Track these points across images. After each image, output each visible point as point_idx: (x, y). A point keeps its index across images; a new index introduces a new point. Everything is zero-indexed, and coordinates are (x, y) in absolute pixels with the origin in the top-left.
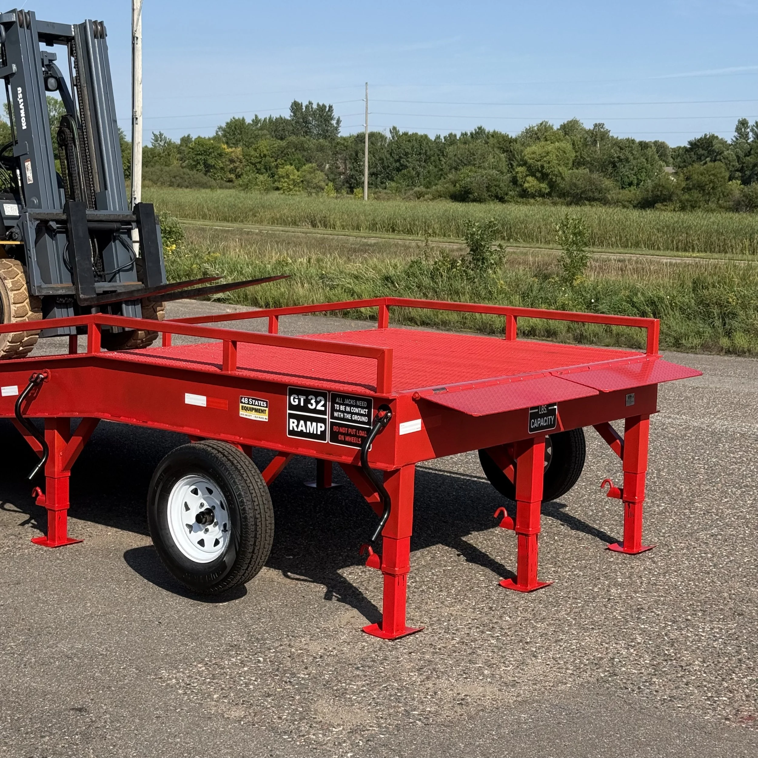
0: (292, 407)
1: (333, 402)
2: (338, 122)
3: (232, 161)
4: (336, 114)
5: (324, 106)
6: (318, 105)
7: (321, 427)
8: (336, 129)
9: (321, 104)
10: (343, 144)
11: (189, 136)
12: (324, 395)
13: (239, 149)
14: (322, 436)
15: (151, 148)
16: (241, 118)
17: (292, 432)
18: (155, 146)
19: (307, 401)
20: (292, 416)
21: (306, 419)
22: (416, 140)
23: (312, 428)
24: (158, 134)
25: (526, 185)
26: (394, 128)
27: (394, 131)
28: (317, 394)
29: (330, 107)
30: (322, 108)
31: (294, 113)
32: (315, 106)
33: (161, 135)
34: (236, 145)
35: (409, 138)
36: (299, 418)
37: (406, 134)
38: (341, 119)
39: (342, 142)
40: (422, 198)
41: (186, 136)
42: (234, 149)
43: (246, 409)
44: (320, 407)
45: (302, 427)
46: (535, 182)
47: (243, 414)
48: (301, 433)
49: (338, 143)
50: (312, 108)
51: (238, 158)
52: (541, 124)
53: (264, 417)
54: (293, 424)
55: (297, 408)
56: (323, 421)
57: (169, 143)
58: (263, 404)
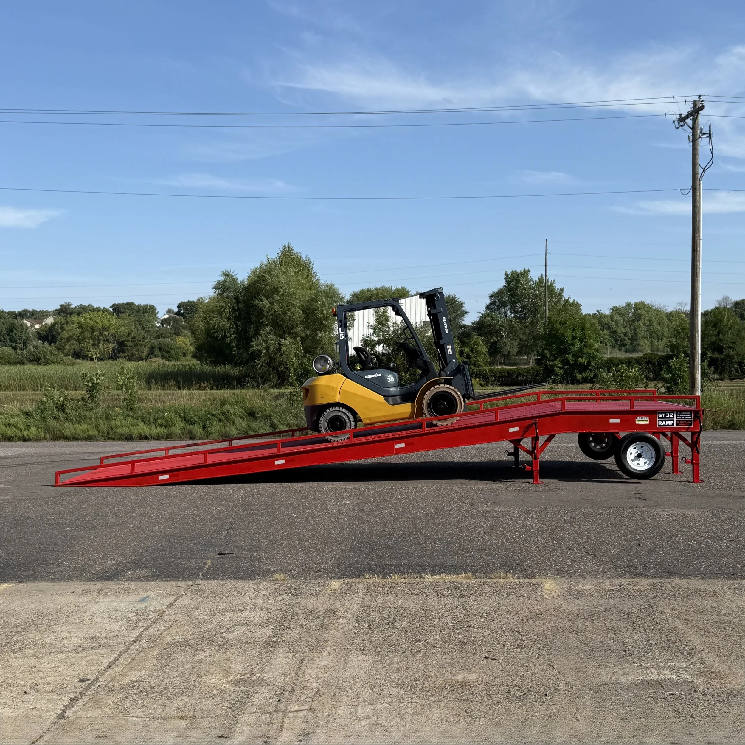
0: (659, 418)
1: (677, 414)
7: (672, 422)
12: (672, 413)
14: (673, 425)
17: (660, 425)
19: (666, 415)
20: (659, 421)
21: (665, 421)
23: (668, 423)
36: (662, 421)
43: (639, 421)
44: (671, 416)
45: (664, 423)
47: (637, 423)
48: (664, 425)
53: (647, 422)
54: (660, 423)
55: (662, 417)
56: (673, 420)
58: (646, 418)
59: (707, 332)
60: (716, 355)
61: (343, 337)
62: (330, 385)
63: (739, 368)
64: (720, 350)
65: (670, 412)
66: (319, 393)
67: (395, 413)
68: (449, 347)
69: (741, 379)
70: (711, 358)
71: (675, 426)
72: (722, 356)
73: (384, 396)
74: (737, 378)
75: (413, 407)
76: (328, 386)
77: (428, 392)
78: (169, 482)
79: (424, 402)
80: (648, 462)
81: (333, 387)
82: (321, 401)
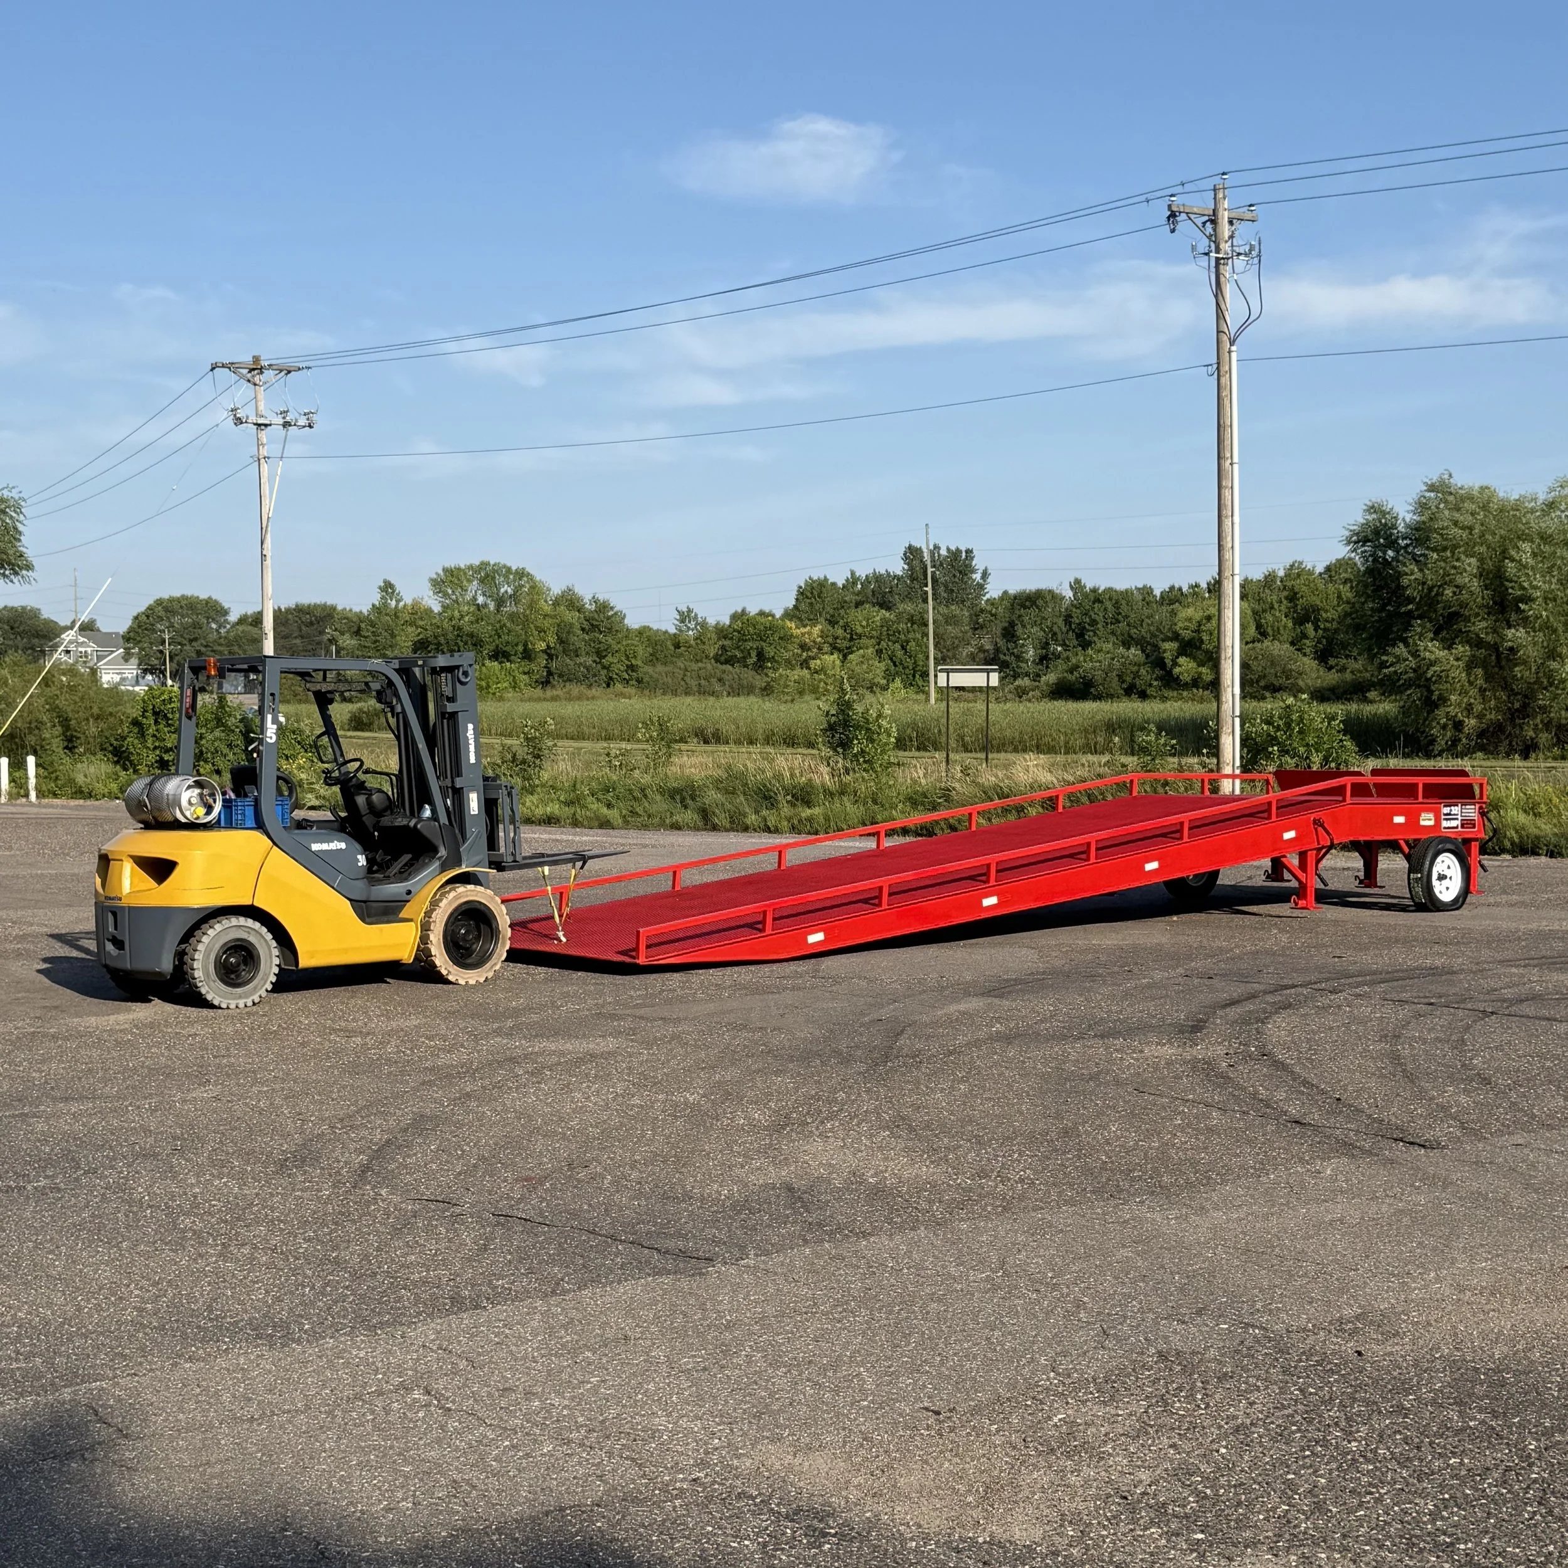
2: (985, 575)
3: (803, 647)
4: (979, 563)
5: (958, 551)
6: (948, 549)
8: (981, 587)
9: (953, 548)
10: (990, 612)
11: (744, 610)
13: (817, 630)
15: (675, 635)
16: (822, 577)
18: (680, 631)
22: (1110, 599)
24: (685, 610)
25: (1177, 670)
26: (1078, 581)
27: (1077, 586)
29: (969, 552)
30: (955, 554)
31: (908, 564)
32: (943, 552)
33: (690, 611)
34: (814, 622)
35: (1097, 597)
37: (1094, 590)
38: (989, 571)
39: (989, 608)
40: (1024, 697)
41: (740, 610)
42: (808, 628)
46: (1193, 665)
49: (982, 611)
50: (939, 555)
51: (814, 642)
52: (1292, 566)
57: (704, 624)
68: (474, 797)
73: (351, 900)
80: (1450, 887)
82: (210, 898)
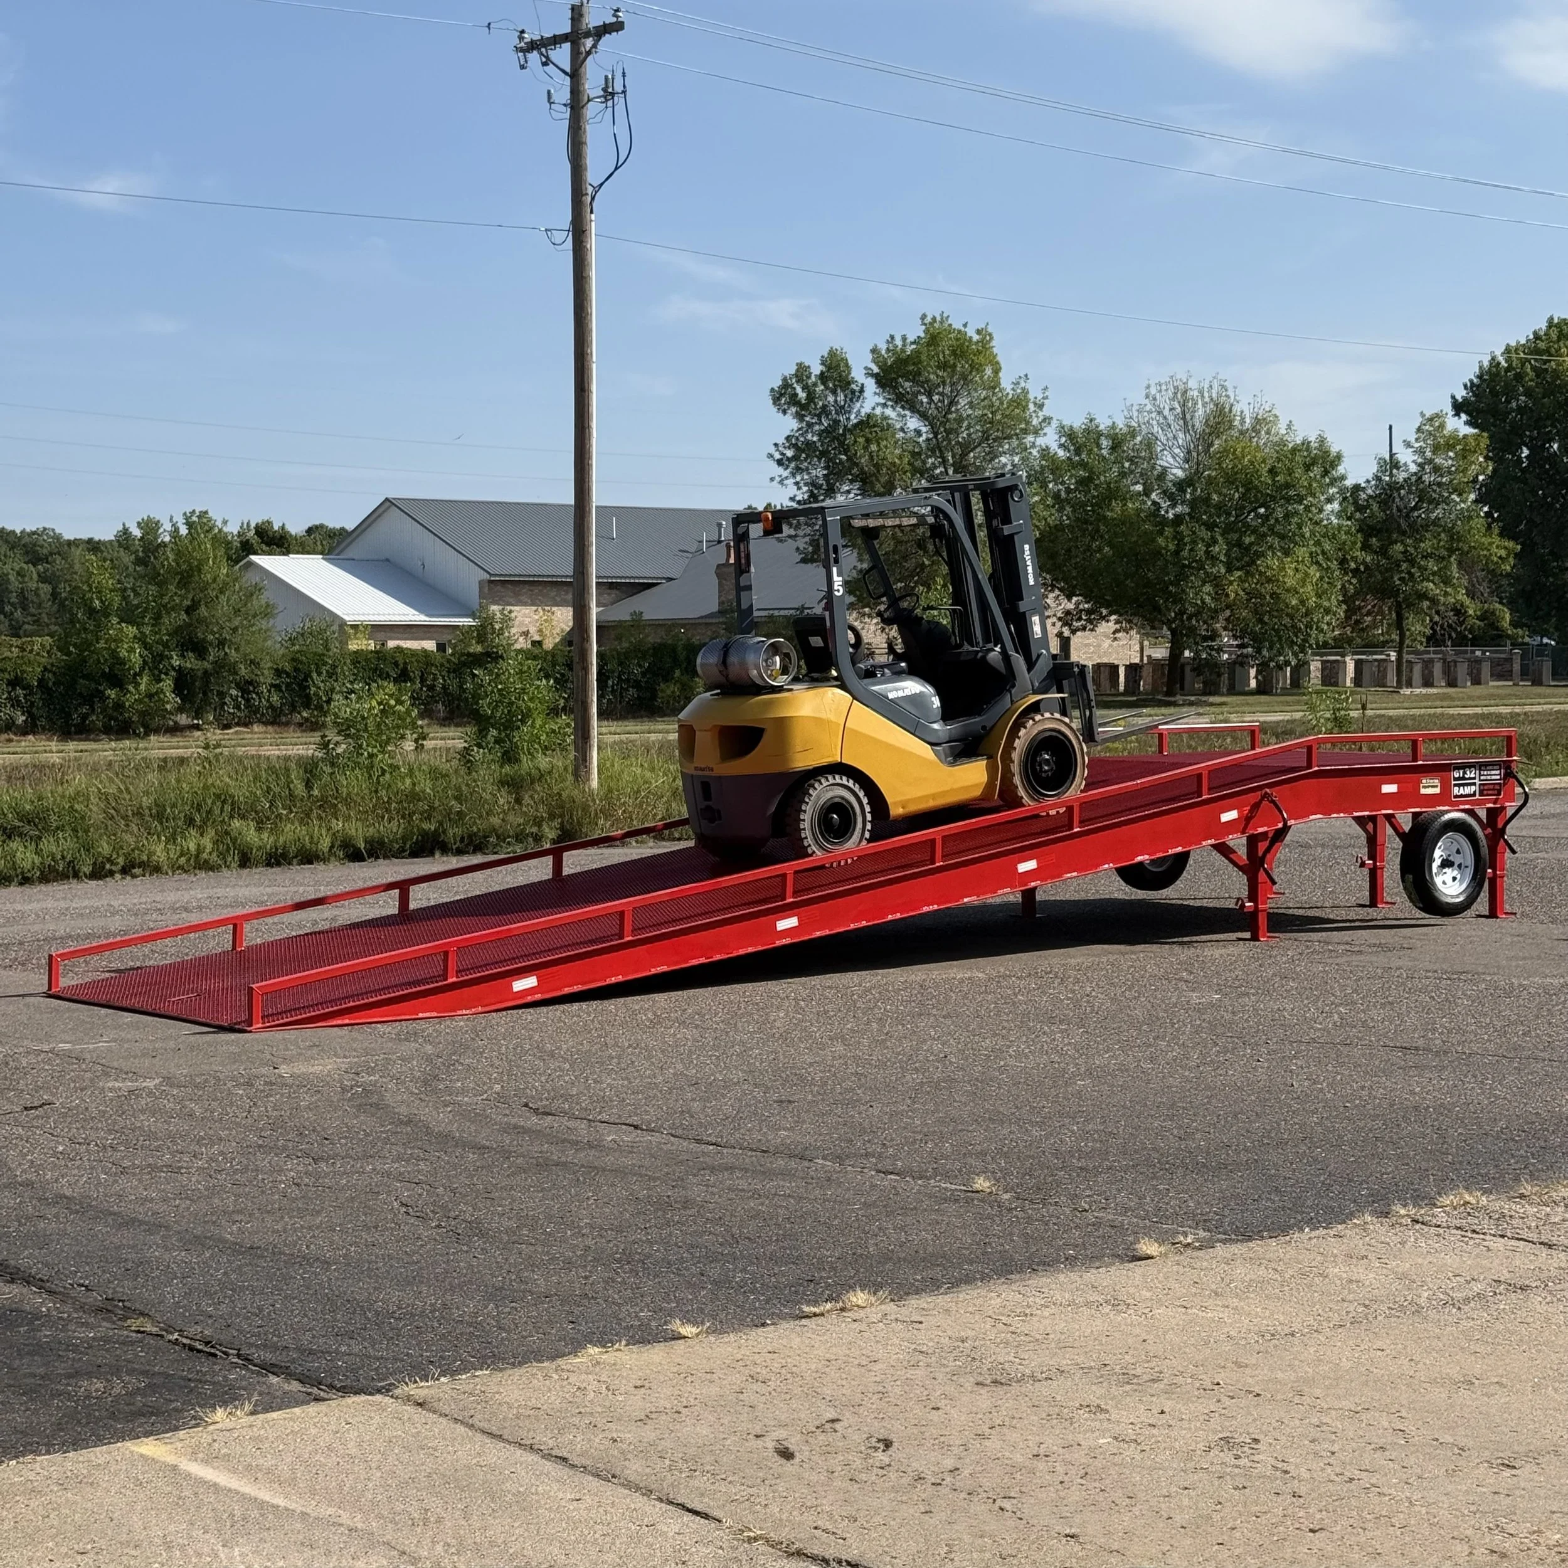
0: (1455, 779)
1: (1480, 770)
7: (1473, 788)
12: (1474, 767)
14: (1474, 794)
17: (1456, 796)
19: (1465, 773)
20: (1455, 785)
21: (1464, 785)
23: (1468, 790)
28: (1470, 767)
36: (1459, 785)
43: (1425, 787)
44: (1472, 775)
45: (1462, 792)
47: (1423, 791)
48: (1462, 796)
53: (1437, 790)
54: (1456, 791)
55: (1459, 779)
56: (1474, 784)
58: (1436, 782)
59: (166, 600)
60: (191, 662)
61: (841, 589)
62: (823, 716)
63: (242, 697)
64: (199, 649)
65: (1471, 766)
66: (799, 738)
67: (956, 786)
68: (1036, 619)
69: (246, 725)
70: (180, 670)
71: (1477, 797)
72: (207, 665)
73: (931, 744)
74: (238, 724)
75: (992, 770)
76: (818, 721)
77: (1022, 732)
78: (538, 997)
79: (1015, 756)
80: (1459, 877)
81: (829, 722)
82: (802, 761)
